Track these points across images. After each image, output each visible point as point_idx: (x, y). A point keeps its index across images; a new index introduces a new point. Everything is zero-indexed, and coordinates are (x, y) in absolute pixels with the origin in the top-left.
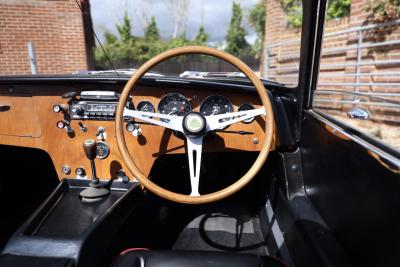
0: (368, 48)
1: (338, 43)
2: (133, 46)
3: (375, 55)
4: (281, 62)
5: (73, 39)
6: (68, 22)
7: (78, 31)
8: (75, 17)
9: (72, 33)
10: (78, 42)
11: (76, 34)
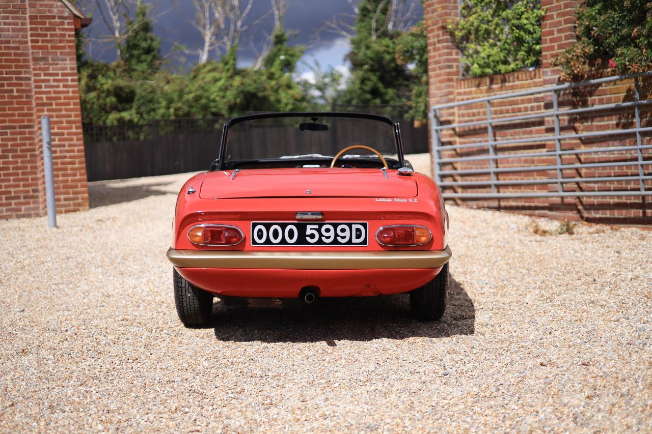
0: (568, 114)
1: (535, 104)
3: (577, 125)
4: (461, 135)
5: (60, 98)
6: (51, 67)
7: (70, 83)
8: (64, 57)
9: (58, 86)
10: (69, 104)
11: (65, 89)
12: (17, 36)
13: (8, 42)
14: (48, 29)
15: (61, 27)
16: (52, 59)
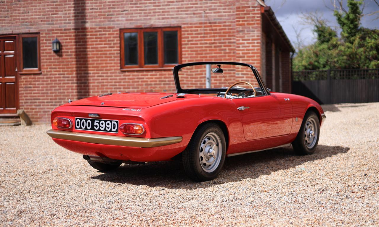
2: (361, 46)
5: (249, 53)
6: (246, 35)
7: (256, 44)
8: (253, 29)
9: (249, 47)
10: (254, 56)
11: (253, 48)
12: (230, 19)
13: (225, 22)
14: (245, 14)
15: (253, 12)
16: (247, 31)
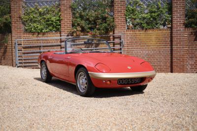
4: (24, 48)
